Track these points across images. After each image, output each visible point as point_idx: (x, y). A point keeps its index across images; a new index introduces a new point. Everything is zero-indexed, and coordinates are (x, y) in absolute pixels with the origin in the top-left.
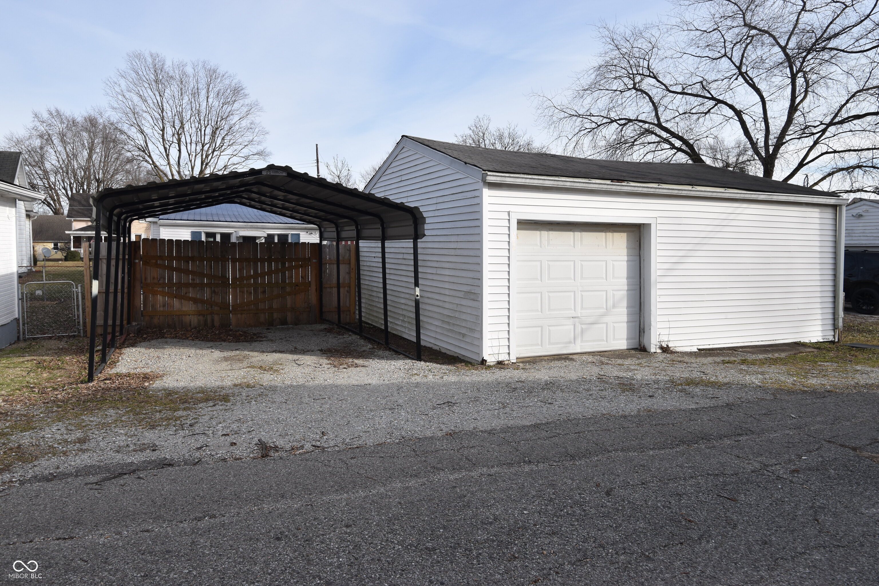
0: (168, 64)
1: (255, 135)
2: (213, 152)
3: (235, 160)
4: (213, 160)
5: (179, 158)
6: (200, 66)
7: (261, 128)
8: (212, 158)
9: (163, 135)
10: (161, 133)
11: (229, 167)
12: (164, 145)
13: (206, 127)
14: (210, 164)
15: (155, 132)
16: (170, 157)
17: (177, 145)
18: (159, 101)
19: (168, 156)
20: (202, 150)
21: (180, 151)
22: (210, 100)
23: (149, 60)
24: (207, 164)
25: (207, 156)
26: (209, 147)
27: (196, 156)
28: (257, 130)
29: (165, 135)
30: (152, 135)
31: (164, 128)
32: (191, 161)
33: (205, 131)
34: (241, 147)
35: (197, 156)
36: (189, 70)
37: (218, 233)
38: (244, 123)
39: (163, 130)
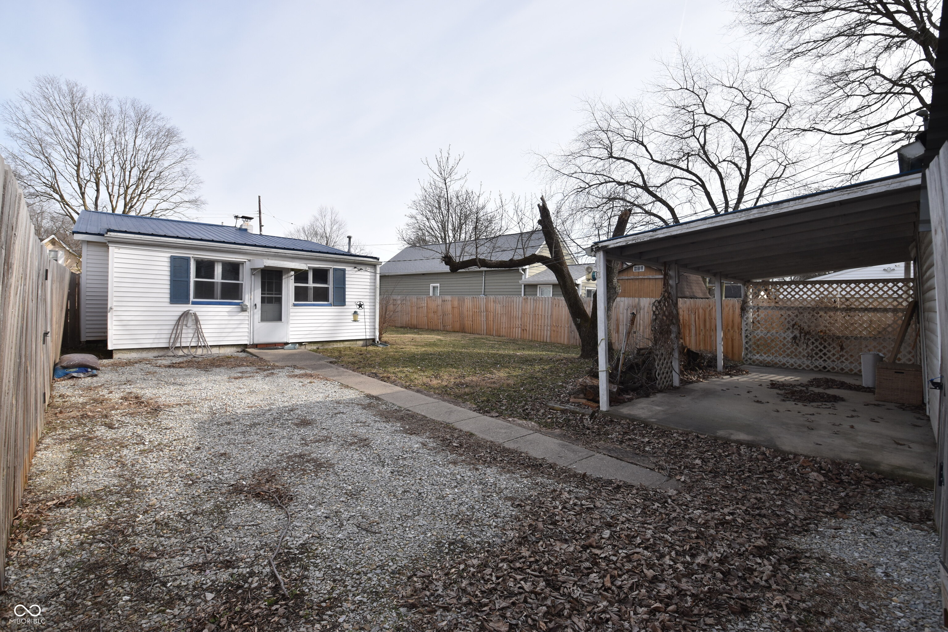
0: (89, 95)
1: (188, 182)
2: (140, 195)
3: (164, 205)
4: (138, 204)
5: (97, 198)
6: (129, 104)
7: (195, 177)
8: (138, 200)
9: (78, 171)
10: (76, 168)
11: (157, 212)
12: (78, 181)
13: (132, 168)
14: (135, 207)
15: (67, 165)
16: (86, 196)
17: (94, 185)
18: (75, 134)
19: (83, 194)
20: (126, 192)
21: (98, 191)
22: (138, 142)
23: (65, 88)
24: (131, 207)
25: (132, 199)
26: (135, 190)
27: (118, 197)
28: (191, 178)
29: (81, 171)
30: (64, 168)
31: (79, 163)
32: (111, 202)
33: (130, 172)
34: (172, 193)
35: (120, 199)
36: (115, 106)
37: (218, 261)
38: (178, 169)
39: (78, 166)
